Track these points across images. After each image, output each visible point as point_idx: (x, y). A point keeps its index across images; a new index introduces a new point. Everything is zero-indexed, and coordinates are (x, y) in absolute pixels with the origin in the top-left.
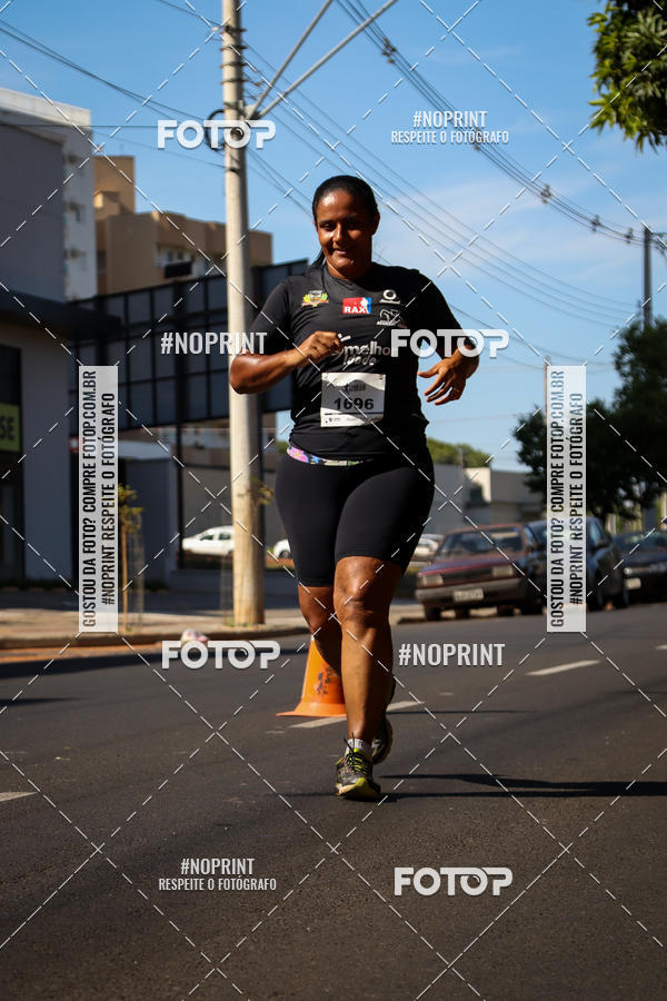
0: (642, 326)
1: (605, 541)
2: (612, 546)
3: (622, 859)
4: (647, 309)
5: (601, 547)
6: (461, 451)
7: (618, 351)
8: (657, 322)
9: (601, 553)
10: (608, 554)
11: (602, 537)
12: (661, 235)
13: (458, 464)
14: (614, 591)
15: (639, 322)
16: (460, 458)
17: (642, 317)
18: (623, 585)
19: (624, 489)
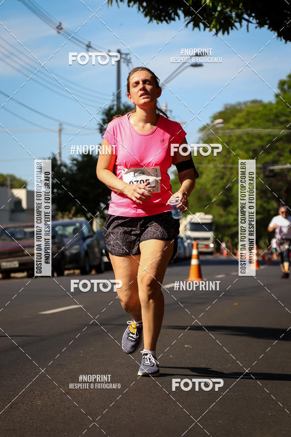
0: (115, 108)
1: (91, 234)
2: (95, 237)
3: (82, 425)
4: (119, 97)
5: (89, 237)
6: (9, 179)
7: (101, 122)
8: (124, 105)
9: (88, 241)
10: (93, 241)
11: (89, 232)
12: (127, 54)
13: (7, 186)
14: (96, 263)
15: (113, 105)
16: (8, 183)
17: (115, 103)
18: (101, 260)
19: (104, 203)
